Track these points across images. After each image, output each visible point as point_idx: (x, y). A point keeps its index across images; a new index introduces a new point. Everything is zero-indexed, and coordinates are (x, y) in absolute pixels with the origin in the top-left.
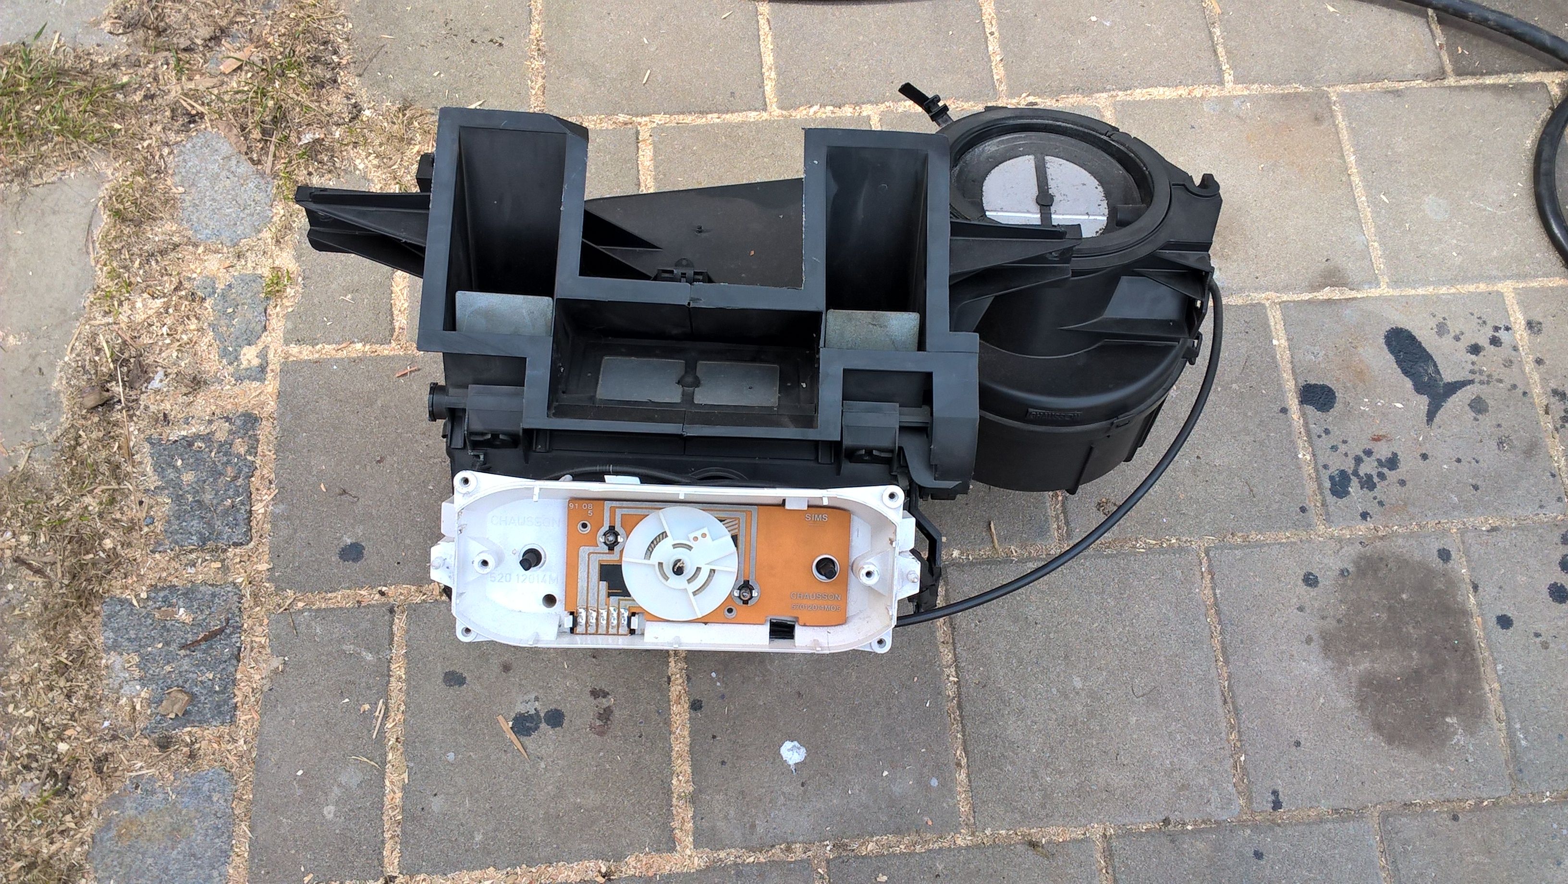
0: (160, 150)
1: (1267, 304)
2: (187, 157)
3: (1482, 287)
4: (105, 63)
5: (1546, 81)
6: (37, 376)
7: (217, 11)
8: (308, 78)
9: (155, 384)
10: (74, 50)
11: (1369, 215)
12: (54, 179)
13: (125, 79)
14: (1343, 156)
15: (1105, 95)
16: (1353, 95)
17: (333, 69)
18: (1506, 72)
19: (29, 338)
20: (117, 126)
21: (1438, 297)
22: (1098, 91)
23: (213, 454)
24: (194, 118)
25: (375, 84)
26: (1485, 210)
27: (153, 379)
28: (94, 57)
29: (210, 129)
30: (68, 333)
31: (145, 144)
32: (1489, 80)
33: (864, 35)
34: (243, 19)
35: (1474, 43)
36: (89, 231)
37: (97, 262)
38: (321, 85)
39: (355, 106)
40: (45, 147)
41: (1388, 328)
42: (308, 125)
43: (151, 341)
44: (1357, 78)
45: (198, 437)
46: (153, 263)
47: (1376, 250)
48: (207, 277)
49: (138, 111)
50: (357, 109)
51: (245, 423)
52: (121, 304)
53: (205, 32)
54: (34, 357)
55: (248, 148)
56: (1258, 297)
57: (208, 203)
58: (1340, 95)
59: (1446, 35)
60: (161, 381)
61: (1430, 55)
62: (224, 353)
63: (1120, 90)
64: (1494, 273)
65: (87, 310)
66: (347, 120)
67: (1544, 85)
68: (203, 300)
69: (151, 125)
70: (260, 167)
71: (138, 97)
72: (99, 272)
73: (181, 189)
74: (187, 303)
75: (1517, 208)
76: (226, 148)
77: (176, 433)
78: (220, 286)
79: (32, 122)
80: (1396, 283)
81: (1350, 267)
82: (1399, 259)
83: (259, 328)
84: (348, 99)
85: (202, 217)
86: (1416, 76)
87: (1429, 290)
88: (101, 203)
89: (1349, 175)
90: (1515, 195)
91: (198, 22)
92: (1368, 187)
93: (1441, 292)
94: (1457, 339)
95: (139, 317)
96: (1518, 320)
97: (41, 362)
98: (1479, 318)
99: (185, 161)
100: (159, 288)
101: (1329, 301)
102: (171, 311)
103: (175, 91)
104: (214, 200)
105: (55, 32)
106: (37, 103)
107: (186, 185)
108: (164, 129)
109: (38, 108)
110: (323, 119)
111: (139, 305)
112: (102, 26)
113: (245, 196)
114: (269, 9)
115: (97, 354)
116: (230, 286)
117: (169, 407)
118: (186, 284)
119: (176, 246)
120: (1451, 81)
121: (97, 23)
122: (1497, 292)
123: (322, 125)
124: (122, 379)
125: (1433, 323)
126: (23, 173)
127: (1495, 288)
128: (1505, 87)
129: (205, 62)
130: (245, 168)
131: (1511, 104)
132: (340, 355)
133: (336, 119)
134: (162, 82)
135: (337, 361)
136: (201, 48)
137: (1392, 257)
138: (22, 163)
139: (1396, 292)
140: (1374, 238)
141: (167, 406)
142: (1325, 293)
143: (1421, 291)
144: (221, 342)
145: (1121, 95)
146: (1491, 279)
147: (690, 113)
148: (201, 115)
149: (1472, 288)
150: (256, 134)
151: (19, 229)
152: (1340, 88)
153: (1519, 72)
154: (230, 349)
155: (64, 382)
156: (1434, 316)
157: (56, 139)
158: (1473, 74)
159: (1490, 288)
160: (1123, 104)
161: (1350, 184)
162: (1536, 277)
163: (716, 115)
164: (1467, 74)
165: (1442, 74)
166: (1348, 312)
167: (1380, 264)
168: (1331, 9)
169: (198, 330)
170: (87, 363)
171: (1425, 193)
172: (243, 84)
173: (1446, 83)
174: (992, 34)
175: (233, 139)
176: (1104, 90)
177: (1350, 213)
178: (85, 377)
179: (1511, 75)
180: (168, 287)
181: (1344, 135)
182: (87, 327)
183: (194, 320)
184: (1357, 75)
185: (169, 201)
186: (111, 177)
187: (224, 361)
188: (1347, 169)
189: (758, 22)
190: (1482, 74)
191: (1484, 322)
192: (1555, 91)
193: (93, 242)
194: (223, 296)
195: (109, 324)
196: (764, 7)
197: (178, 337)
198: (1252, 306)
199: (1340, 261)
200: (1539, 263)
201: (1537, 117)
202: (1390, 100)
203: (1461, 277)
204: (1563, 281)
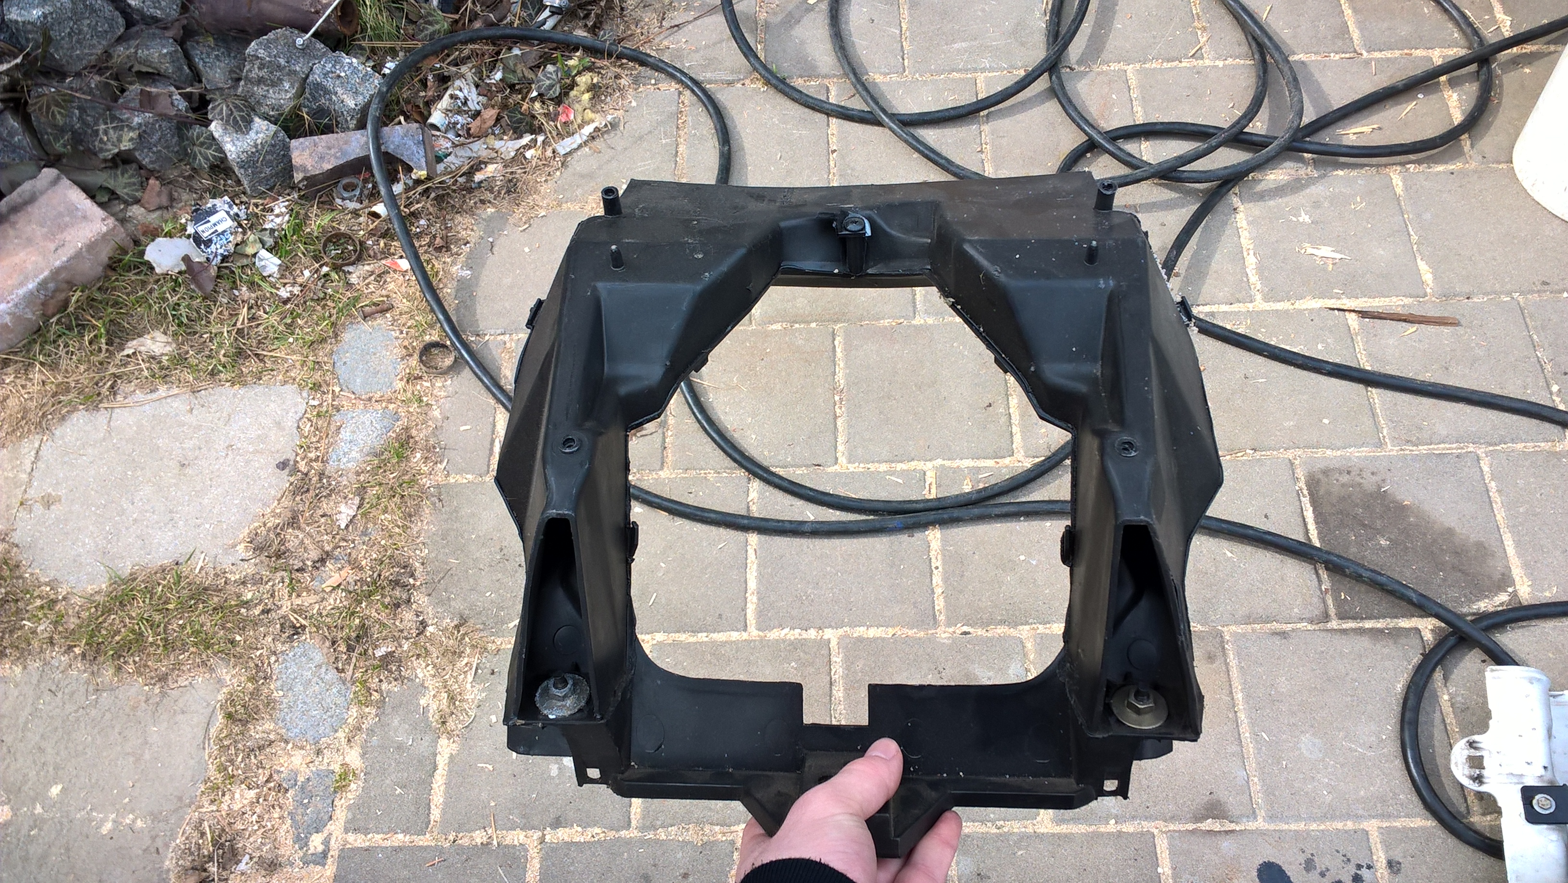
0: (269, 658)
1: (1156, 832)
2: (288, 665)
3: (1350, 825)
4: (235, 581)
5: (1420, 627)
6: (155, 855)
7: (325, 537)
8: (387, 600)
9: (242, 866)
10: (214, 568)
11: (1251, 750)
12: (186, 683)
13: (249, 596)
14: (1231, 693)
15: (1027, 627)
16: (1244, 635)
17: (409, 590)
18: (1384, 617)
19: (153, 821)
20: (238, 638)
21: (1308, 832)
22: (1022, 624)
24: (297, 630)
25: (441, 602)
26: (1356, 750)
27: (240, 861)
28: (228, 575)
29: (308, 640)
30: (182, 818)
31: (258, 653)
32: (1368, 624)
33: (831, 567)
34: (345, 544)
35: (1357, 587)
36: (207, 730)
37: (210, 757)
38: (397, 606)
39: (422, 622)
40: (183, 656)
41: (1261, 862)
42: (384, 640)
43: (243, 827)
44: (1248, 620)
46: (252, 757)
47: (1256, 785)
48: (292, 771)
49: (255, 624)
50: (423, 624)
52: (224, 795)
53: (314, 554)
54: (154, 838)
55: (336, 658)
56: (1147, 826)
57: (300, 706)
58: (1234, 634)
59: (1332, 581)
60: (247, 864)
61: (1315, 600)
62: (297, 839)
63: (1041, 623)
64: (1361, 812)
65: (198, 798)
66: (414, 635)
67: (1417, 631)
68: (287, 790)
69: (265, 636)
70: (343, 675)
71: (257, 611)
72: (211, 766)
73: (281, 693)
74: (274, 793)
75: (1385, 750)
76: (318, 657)
78: (301, 779)
79: (175, 634)
80: (1272, 818)
81: (1232, 801)
82: (1274, 795)
83: (326, 817)
84: (418, 616)
85: (294, 718)
86: (1302, 620)
87: (1301, 826)
88: (218, 705)
89: (1236, 712)
90: (1384, 737)
91: (311, 547)
92: (1253, 724)
93: (1311, 828)
94: (1323, 875)
95: (236, 807)
96: (1380, 858)
97: (159, 843)
98: (1344, 856)
99: (286, 667)
100: (255, 780)
101: (1210, 832)
102: (261, 800)
103: (286, 606)
104: (305, 703)
105: (202, 552)
106: (181, 618)
107: (285, 689)
108: (273, 640)
109: (181, 622)
110: (395, 634)
111: (237, 796)
112: (237, 548)
113: (329, 700)
114: (366, 535)
115: (202, 837)
116: (308, 779)
118: (276, 777)
119: (271, 742)
120: (1334, 624)
121: (234, 546)
122: (1363, 830)
123: (395, 639)
124: (218, 860)
125: (1302, 858)
126: (164, 678)
127: (1362, 826)
128: (1381, 631)
129: (312, 581)
130: (332, 675)
131: (1386, 649)
132: (388, 844)
133: (406, 634)
134: (277, 598)
135: (384, 849)
136: (310, 569)
137: (1269, 792)
138: (164, 669)
139: (1272, 827)
140: (1254, 773)
142: (1208, 824)
143: (1293, 827)
144: (296, 829)
145: (1041, 629)
146: (1358, 818)
147: (684, 632)
148: (303, 627)
149: (1340, 825)
150: (343, 648)
151: (155, 726)
152: (1233, 628)
153: (1396, 617)
154: (302, 835)
155: (174, 862)
156: (1303, 852)
157: (191, 649)
158: (1354, 618)
159: (1357, 826)
160: (1042, 637)
161: (1237, 720)
162: (1399, 816)
163: (705, 634)
164: (1349, 618)
165: (1326, 617)
166: (1225, 844)
167: (1259, 798)
168: (1229, 554)
169: (280, 818)
170: (193, 845)
171: (1302, 732)
172: (338, 601)
173: (1329, 625)
174: (937, 568)
175: (325, 650)
176: (1027, 623)
177: (1235, 748)
178: (190, 858)
179: (1389, 620)
180: (262, 779)
181: (1234, 673)
182: (197, 814)
183: (277, 808)
184: (1249, 617)
185: (270, 703)
186: (229, 683)
187: (297, 846)
188: (1234, 706)
189: (747, 551)
190: (1362, 619)
191: (1349, 860)
192: (1428, 636)
193: (209, 740)
194: (303, 788)
195: (213, 811)
196: (753, 539)
197: (264, 824)
198: (1142, 834)
199: (1222, 795)
200: (1402, 805)
201: (1409, 663)
202: (1277, 640)
203: (1329, 815)
204: (1424, 822)
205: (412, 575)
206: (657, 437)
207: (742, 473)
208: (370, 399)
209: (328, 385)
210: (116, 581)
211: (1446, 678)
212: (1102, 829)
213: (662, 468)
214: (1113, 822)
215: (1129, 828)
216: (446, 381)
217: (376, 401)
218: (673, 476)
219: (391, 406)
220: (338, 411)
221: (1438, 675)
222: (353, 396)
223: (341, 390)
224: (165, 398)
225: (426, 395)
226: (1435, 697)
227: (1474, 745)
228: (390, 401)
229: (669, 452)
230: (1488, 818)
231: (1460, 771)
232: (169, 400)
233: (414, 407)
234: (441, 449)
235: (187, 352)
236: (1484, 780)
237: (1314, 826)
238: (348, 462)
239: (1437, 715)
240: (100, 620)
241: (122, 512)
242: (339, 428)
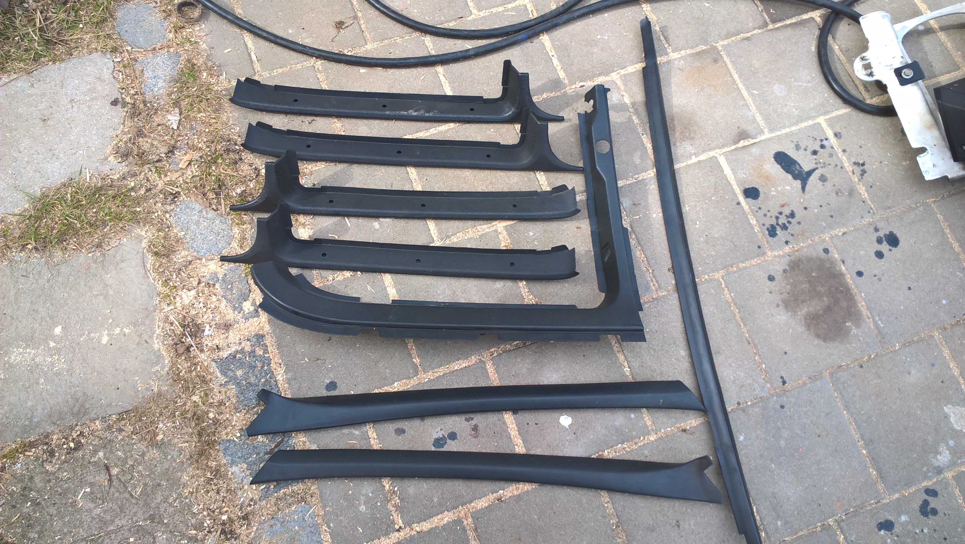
0: (164, 216)
1: (717, 155)
2: (179, 216)
3: (811, 123)
4: (118, 179)
5: (813, 16)
6: (145, 344)
7: (166, 137)
8: (228, 161)
9: (207, 332)
10: (99, 175)
11: (751, 101)
12: (117, 244)
13: (132, 184)
14: (731, 76)
15: (615, 73)
16: (728, 45)
17: (238, 153)
18: (794, 16)
19: (134, 327)
20: (138, 209)
21: (792, 132)
22: (611, 73)
23: (247, 359)
24: (176, 195)
26: (802, 85)
27: (204, 331)
28: (111, 177)
29: (186, 199)
30: (153, 320)
31: (156, 214)
32: (788, 22)
34: (181, 138)
35: (777, 5)
36: (145, 266)
37: (155, 280)
38: (236, 163)
39: (256, 169)
40: (106, 229)
41: (774, 153)
42: (236, 184)
43: (196, 312)
44: (728, 36)
45: (237, 352)
46: (182, 273)
47: (759, 118)
48: (212, 273)
49: (145, 198)
51: (258, 339)
52: (175, 298)
53: (164, 150)
54: (140, 336)
55: (210, 203)
56: (712, 154)
57: (199, 237)
58: (723, 46)
59: (763, 5)
60: (209, 330)
61: (758, 16)
62: (234, 308)
63: (621, 69)
64: (814, 114)
65: (159, 306)
66: (254, 177)
67: (812, 19)
68: (214, 285)
69: (155, 205)
70: (219, 212)
71: (142, 191)
72: (158, 285)
73: (183, 233)
74: (207, 289)
75: (816, 81)
76: (198, 207)
77: (225, 354)
78: (220, 276)
79: (94, 219)
80: (771, 131)
81: (749, 128)
82: (770, 119)
83: (247, 291)
84: (251, 166)
85: (198, 244)
86: (755, 29)
87: (787, 130)
88: (145, 250)
89: (737, 84)
90: (814, 75)
91: (159, 146)
92: (748, 89)
93: (792, 130)
94: (805, 150)
95: (187, 302)
96: (830, 134)
97: (145, 337)
98: (813, 138)
99: (179, 218)
100: (190, 285)
101: (744, 147)
102: (200, 295)
103: (160, 184)
104: (201, 234)
105: (86, 168)
106: (93, 208)
107: (184, 230)
108: (162, 204)
109: (94, 210)
110: (242, 179)
111: (184, 296)
112: (109, 159)
113: (217, 228)
114: (193, 130)
115: (172, 326)
116: (225, 275)
117: (218, 342)
118: (203, 280)
119: (190, 262)
120: (771, 27)
121: (106, 159)
122: (818, 123)
123: (243, 183)
124: (189, 334)
125: (793, 145)
126: (99, 246)
127: (816, 122)
128: (795, 24)
129: (170, 165)
130: (211, 214)
131: (801, 31)
133: (248, 178)
134: (152, 181)
136: (165, 158)
137: (766, 118)
138: (97, 240)
139: (773, 135)
140: (756, 112)
141: (216, 341)
142: (742, 143)
143: (784, 132)
144: (231, 304)
145: (623, 72)
146: (813, 118)
148: (179, 193)
149: (806, 124)
150: (211, 195)
151: (107, 274)
152: (721, 43)
153: (800, 15)
154: (237, 305)
155: (161, 344)
156: (793, 142)
157: (110, 224)
158: (780, 21)
159: (814, 122)
160: (625, 75)
161: (738, 88)
162: (833, 111)
164: (778, 21)
165: (766, 24)
166: (754, 150)
167: (762, 123)
168: (707, 5)
169: (218, 301)
170: (168, 331)
171: (773, 84)
172: (195, 172)
173: (769, 28)
174: (553, 56)
175: (201, 201)
176: (614, 71)
177: (742, 103)
178: (170, 339)
179: (797, 17)
180: (195, 283)
181: (730, 65)
182: (162, 314)
183: (213, 296)
184: (728, 34)
185: (178, 240)
186: (145, 236)
187: (236, 312)
188: (735, 82)
189: (439, 77)
190: (784, 20)
191: (816, 139)
192: (819, 20)
193: (149, 271)
194: (223, 280)
195: (172, 309)
196: (440, 69)
197: (209, 306)
198: (711, 158)
199: (744, 127)
200: (832, 105)
201: (814, 35)
202: (746, 42)
203: (801, 120)
204: (845, 110)
205: (235, 144)
206: (355, 26)
208: (154, 49)
209: (122, 47)
210: (33, 200)
211: (834, 38)
212: (690, 162)
213: (366, 44)
214: (694, 157)
215: (703, 157)
216: (201, 26)
217: (159, 49)
218: (376, 46)
219: (172, 50)
220: (136, 61)
221: (830, 38)
222: (142, 50)
223: (132, 48)
224: (9, 82)
225: (192, 37)
226: (832, 49)
227: (864, 58)
228: (169, 47)
229: (366, 33)
230: (874, 99)
231: (860, 73)
232: (13, 83)
233: (187, 46)
234: (217, 67)
236: (874, 74)
237: (794, 128)
238: (159, 89)
239: (835, 57)
242: (142, 71)
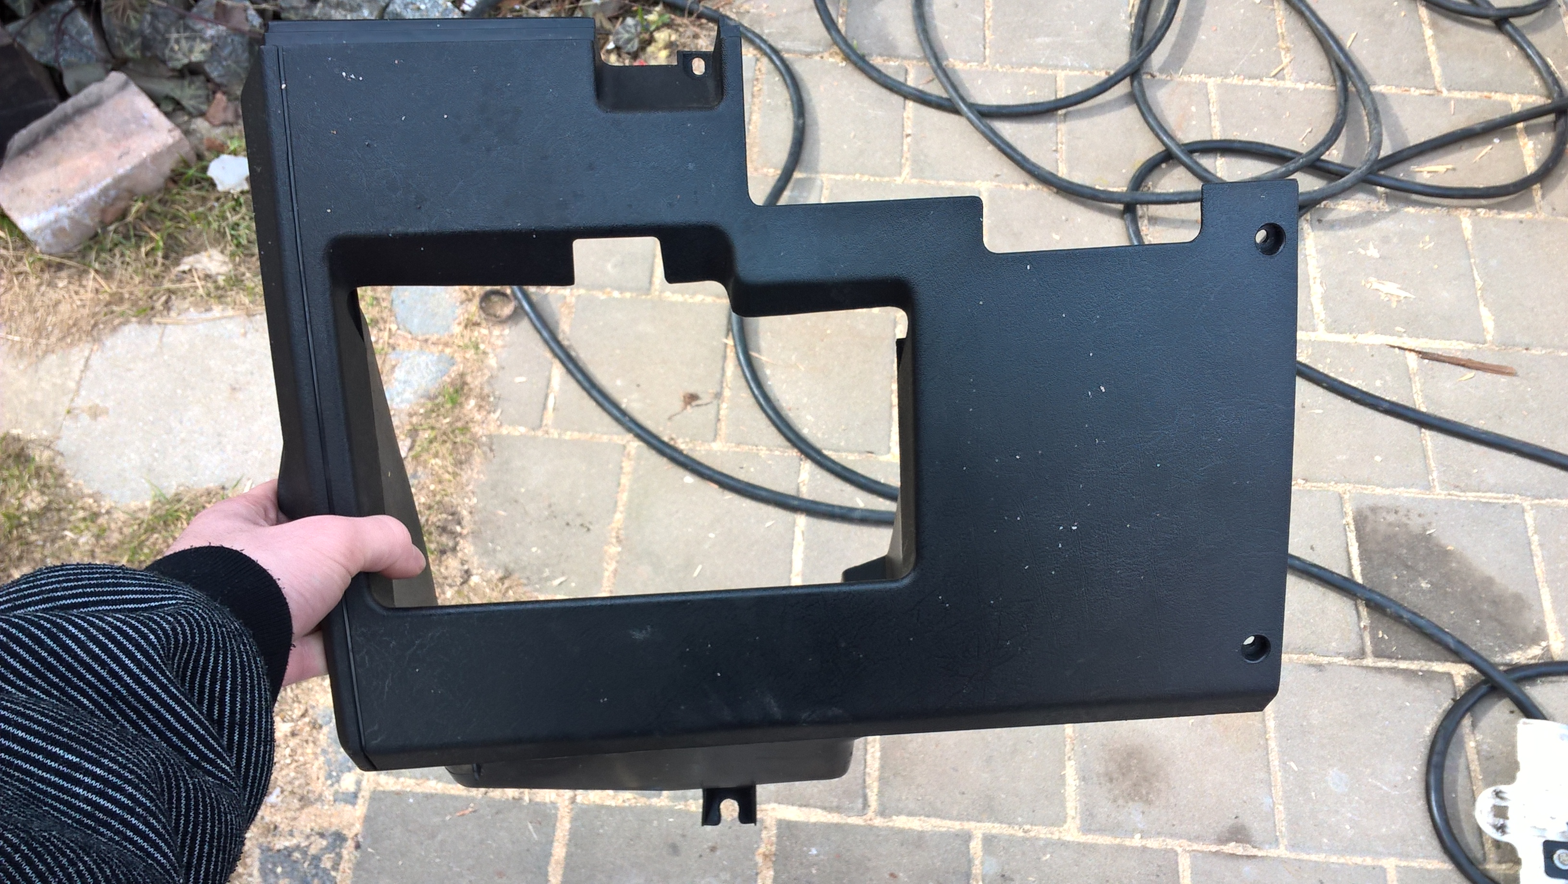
1: (1179, 850)
3: (1369, 861)
5: (1453, 672)
11: (1279, 779)
14: (1264, 720)
17: (455, 538)
18: (1419, 659)
21: (1328, 864)
23: (306, 865)
26: (1381, 788)
32: (1403, 665)
35: (1395, 628)
45: (297, 848)
47: (1281, 813)
51: (335, 840)
56: (1171, 843)
59: (1371, 618)
60: (278, 797)
61: (1353, 636)
64: (1380, 849)
67: (1449, 676)
68: (321, 727)
74: (309, 729)
75: (1409, 791)
77: (281, 843)
80: (1293, 846)
81: (1256, 828)
82: (1298, 824)
84: (463, 564)
86: (1339, 654)
87: (1320, 857)
89: (1267, 740)
90: (1409, 778)
92: (1282, 753)
93: (1332, 861)
100: (290, 713)
101: (1233, 856)
102: (295, 734)
118: (311, 712)
120: (1369, 661)
122: (1381, 867)
127: (1380, 863)
128: (1414, 673)
131: (1417, 690)
132: (419, 790)
135: (414, 795)
137: (1294, 821)
139: (1293, 856)
140: (1280, 801)
142: (1231, 848)
143: (1314, 857)
146: (1377, 854)
149: (1358, 860)
153: (1430, 660)
158: (1390, 657)
159: (1375, 863)
161: (1266, 747)
162: (1417, 857)
164: (1385, 657)
165: (1362, 654)
166: (1246, 867)
167: (1282, 827)
169: (313, 754)
171: (1329, 765)
173: (1364, 662)
177: (1262, 775)
179: (1423, 662)
180: (297, 713)
188: (1265, 733)
190: (1397, 659)
192: (1460, 682)
196: (802, 520)
197: (296, 758)
198: (1166, 851)
199: (1247, 820)
200: (1421, 846)
201: (1440, 706)
202: (1312, 671)
203: (1351, 849)
204: (1440, 864)
205: (459, 523)
206: (712, 409)
207: (794, 453)
208: (426, 341)
209: (385, 322)
210: (160, 500)
211: (1474, 725)
212: (1128, 842)
213: (714, 440)
214: (1138, 836)
215: (1153, 843)
216: (504, 329)
217: (433, 343)
218: (725, 449)
219: (448, 351)
220: (394, 349)
221: (1467, 722)
222: (409, 336)
223: (398, 329)
224: (220, 319)
225: (483, 342)
226: (1461, 745)
227: (1500, 795)
228: (446, 345)
229: (723, 425)
230: (1504, 866)
231: (1484, 817)
232: (223, 321)
233: (470, 354)
234: (495, 398)
235: (244, 274)
236: (1508, 830)
237: (1334, 859)
239: (1462, 761)
240: (143, 537)
241: (169, 431)
242: (394, 367)
